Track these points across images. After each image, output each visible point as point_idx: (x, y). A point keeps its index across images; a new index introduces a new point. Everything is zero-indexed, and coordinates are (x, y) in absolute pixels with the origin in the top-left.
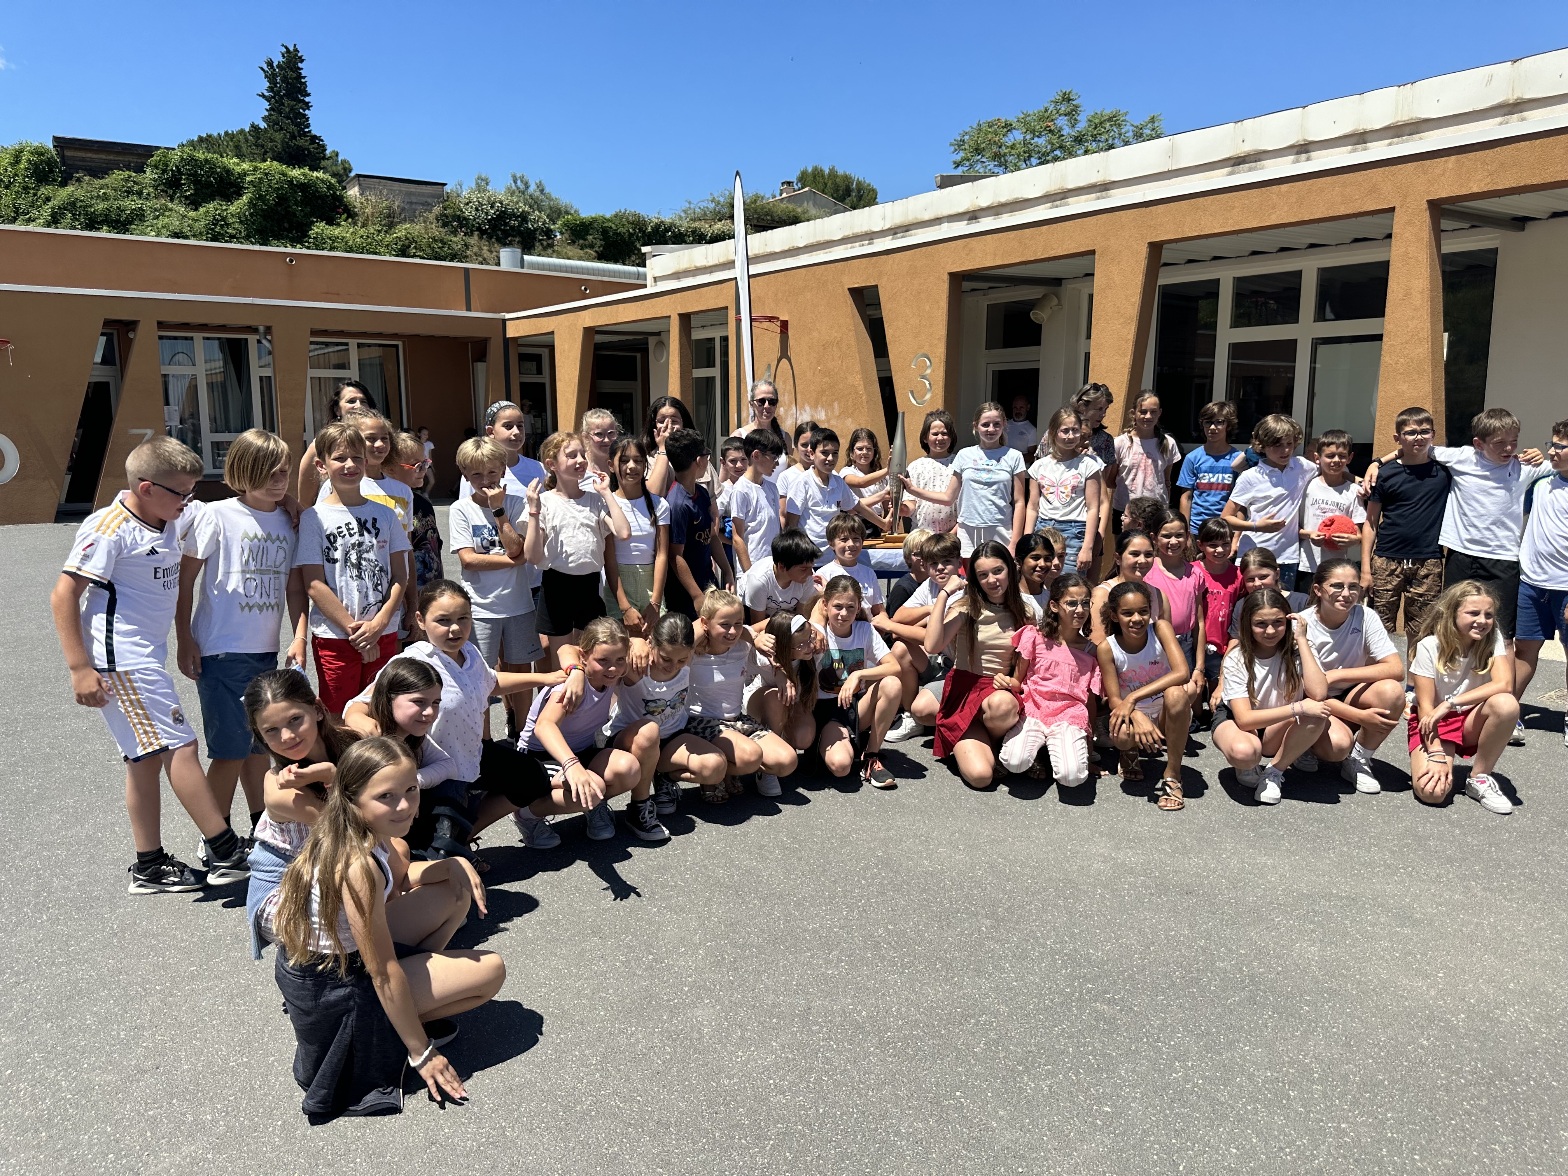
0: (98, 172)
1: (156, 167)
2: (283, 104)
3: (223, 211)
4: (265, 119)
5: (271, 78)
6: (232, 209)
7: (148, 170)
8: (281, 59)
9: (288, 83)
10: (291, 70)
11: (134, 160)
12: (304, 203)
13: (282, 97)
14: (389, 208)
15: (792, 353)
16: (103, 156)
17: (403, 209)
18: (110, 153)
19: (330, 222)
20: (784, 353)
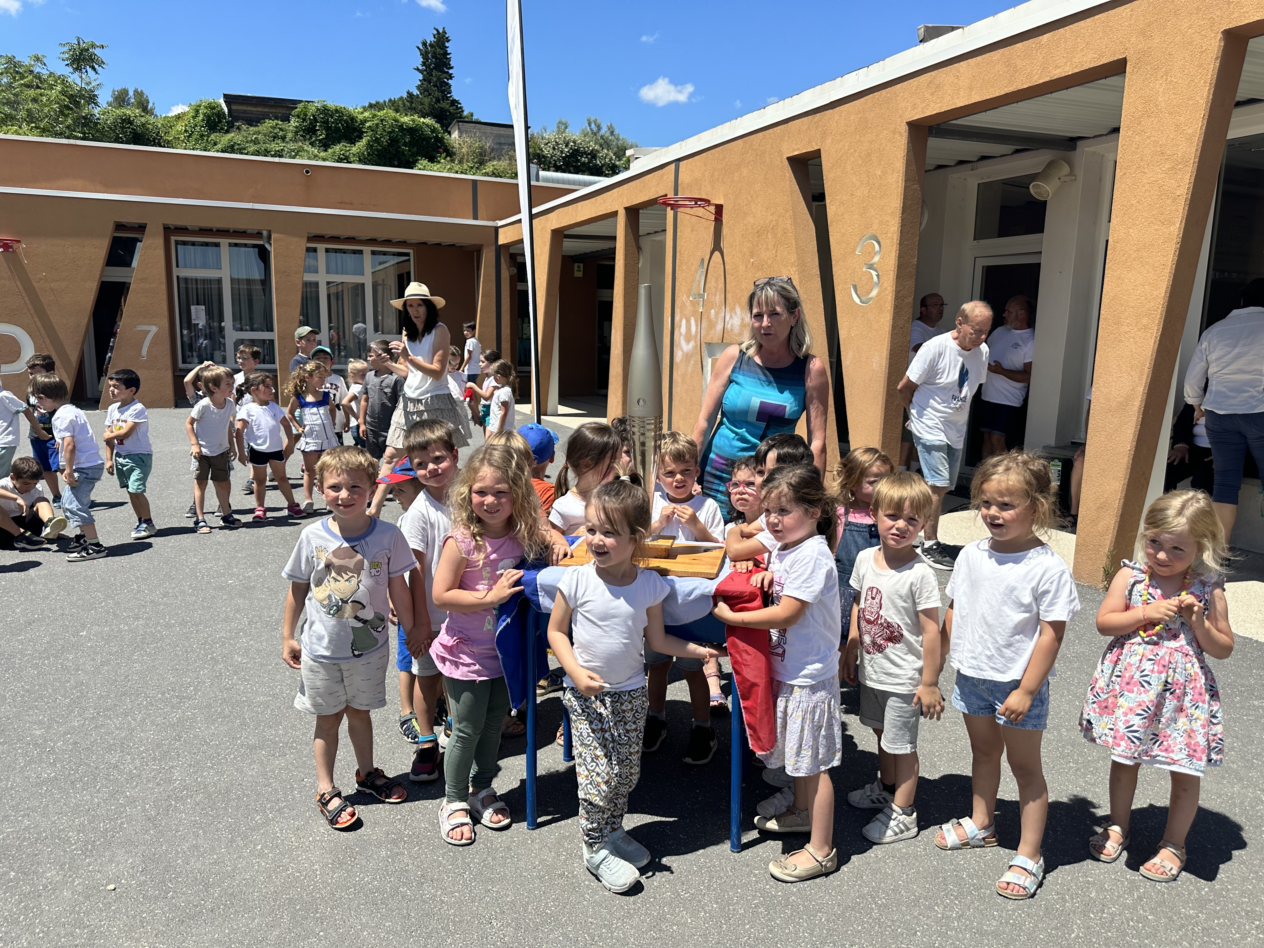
0: (253, 121)
1: (298, 117)
2: (432, 75)
3: (347, 151)
4: (418, 87)
5: (424, 55)
6: (354, 149)
7: (293, 120)
8: (433, 39)
9: (436, 58)
10: (440, 47)
11: (281, 111)
12: (411, 144)
13: (432, 70)
14: (481, 148)
15: (724, 244)
16: (260, 109)
17: (493, 149)
18: (265, 106)
19: (432, 159)
20: (717, 246)
